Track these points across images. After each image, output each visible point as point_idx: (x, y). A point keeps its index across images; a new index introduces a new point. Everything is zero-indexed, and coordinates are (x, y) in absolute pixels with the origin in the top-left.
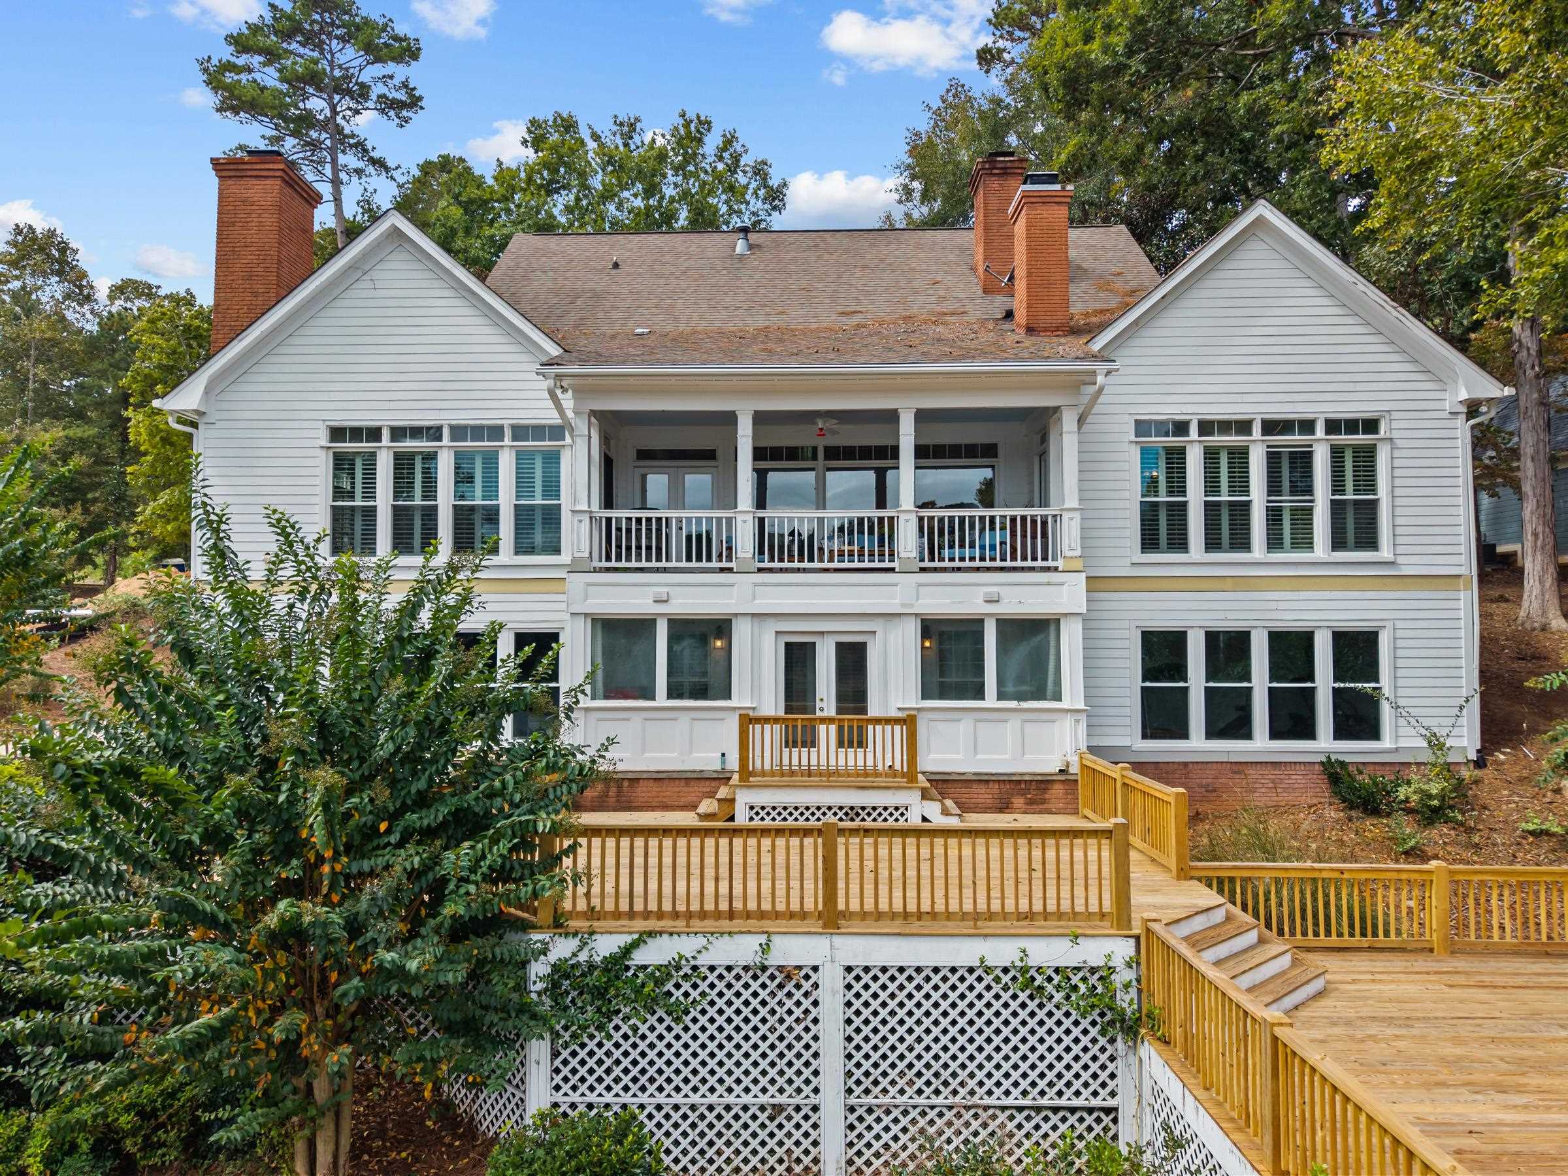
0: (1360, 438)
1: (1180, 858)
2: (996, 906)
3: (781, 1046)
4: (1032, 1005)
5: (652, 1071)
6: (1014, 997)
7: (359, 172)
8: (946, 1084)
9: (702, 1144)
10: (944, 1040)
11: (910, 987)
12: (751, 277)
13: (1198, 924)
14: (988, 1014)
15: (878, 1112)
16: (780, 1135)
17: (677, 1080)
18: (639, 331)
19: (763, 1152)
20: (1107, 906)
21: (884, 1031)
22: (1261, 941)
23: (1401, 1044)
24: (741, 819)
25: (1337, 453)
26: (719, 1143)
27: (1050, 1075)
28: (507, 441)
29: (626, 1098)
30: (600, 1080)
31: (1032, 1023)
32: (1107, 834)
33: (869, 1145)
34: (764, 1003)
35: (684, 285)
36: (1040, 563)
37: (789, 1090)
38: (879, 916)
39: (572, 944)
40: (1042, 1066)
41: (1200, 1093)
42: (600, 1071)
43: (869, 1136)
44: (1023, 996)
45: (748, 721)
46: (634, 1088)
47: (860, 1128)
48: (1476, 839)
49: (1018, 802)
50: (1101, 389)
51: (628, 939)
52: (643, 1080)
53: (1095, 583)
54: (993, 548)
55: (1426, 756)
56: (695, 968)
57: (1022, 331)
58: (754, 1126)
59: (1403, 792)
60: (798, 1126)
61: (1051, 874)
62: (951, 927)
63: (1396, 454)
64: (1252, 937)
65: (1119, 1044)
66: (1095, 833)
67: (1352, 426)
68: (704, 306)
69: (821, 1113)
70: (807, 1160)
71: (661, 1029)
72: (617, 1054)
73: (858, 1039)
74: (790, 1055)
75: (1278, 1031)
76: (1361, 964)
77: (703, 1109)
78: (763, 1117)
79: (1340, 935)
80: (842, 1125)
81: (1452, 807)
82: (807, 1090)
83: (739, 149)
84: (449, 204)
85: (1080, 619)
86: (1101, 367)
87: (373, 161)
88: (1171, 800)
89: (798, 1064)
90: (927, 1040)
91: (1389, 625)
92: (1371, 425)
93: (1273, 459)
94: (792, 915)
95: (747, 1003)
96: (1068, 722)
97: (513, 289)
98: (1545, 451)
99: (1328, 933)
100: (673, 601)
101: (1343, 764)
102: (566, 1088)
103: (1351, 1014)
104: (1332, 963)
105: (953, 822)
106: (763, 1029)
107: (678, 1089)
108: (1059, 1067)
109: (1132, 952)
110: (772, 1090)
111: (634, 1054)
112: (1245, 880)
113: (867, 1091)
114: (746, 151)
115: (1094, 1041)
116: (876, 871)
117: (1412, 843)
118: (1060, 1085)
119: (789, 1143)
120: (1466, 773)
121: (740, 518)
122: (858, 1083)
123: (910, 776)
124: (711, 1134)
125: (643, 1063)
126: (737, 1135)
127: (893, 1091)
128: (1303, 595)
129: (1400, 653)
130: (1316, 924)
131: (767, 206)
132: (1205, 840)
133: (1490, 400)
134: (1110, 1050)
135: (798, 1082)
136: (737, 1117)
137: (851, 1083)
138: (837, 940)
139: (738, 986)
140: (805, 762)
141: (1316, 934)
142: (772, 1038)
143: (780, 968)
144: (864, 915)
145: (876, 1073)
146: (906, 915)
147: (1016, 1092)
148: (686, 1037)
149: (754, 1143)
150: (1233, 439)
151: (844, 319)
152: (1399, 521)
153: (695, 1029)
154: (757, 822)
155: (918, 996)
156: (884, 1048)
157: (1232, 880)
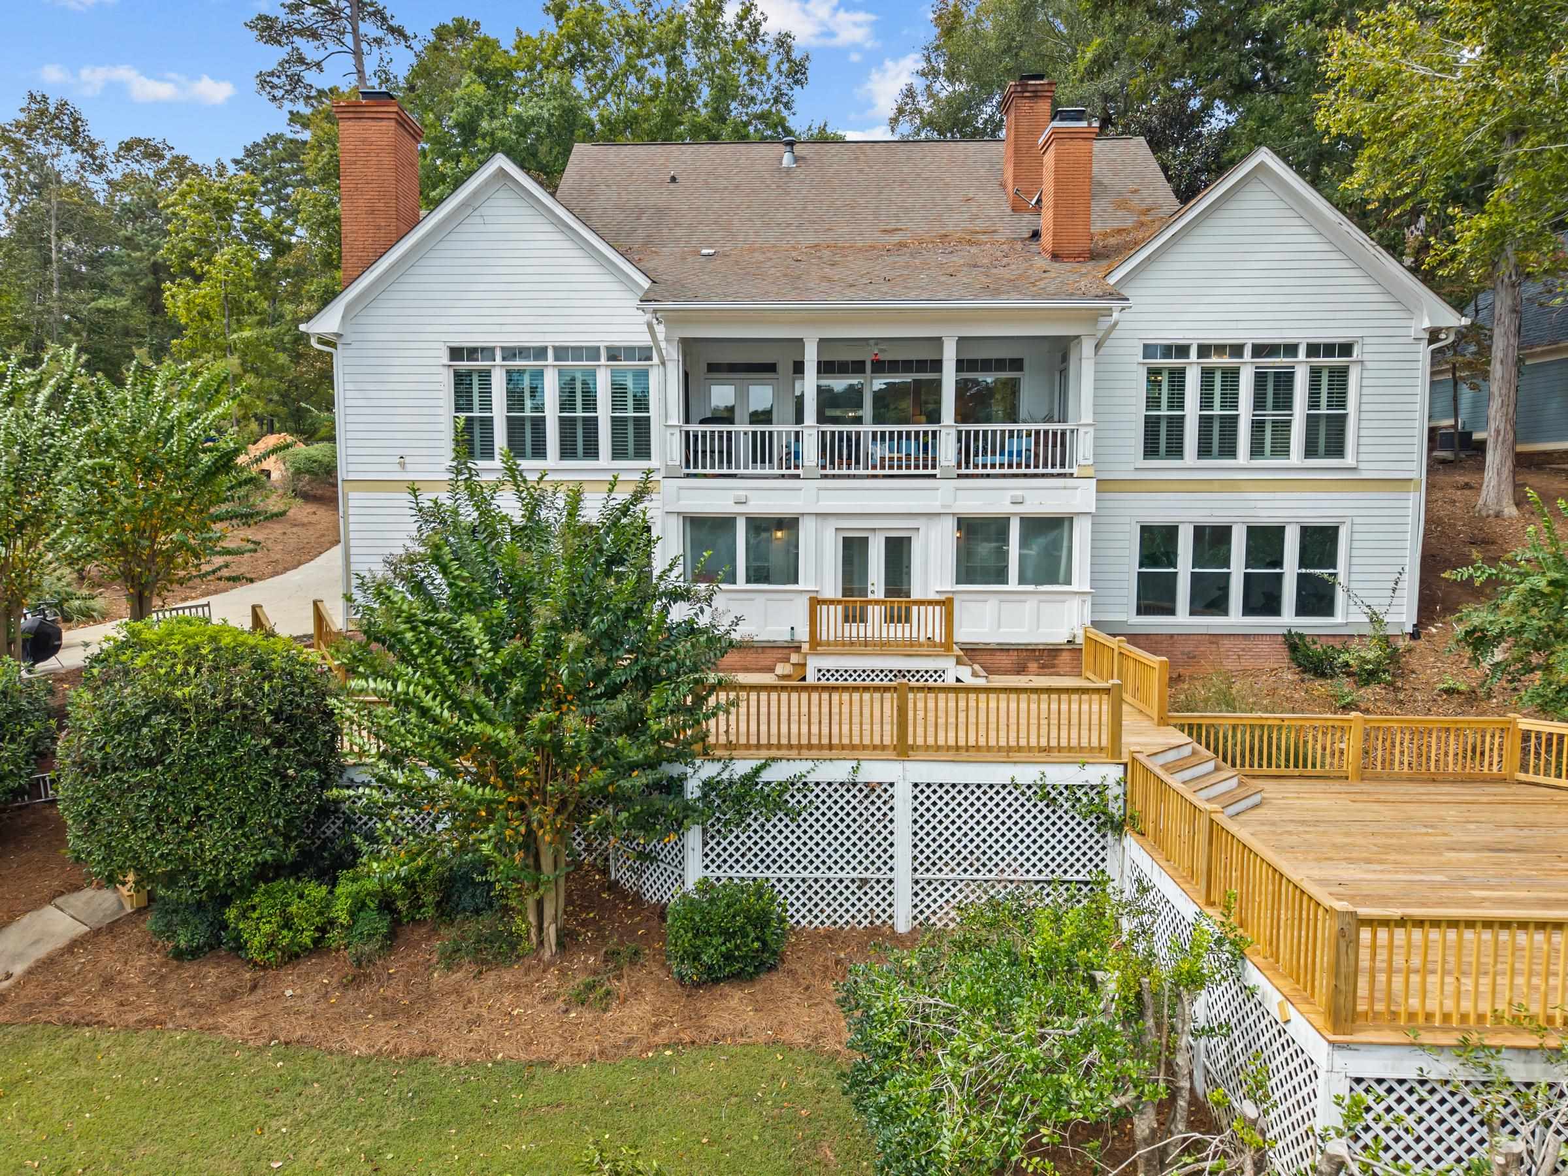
0: (1337, 361)
1: (1161, 708)
2: (1023, 742)
3: (867, 839)
4: (1047, 811)
5: (774, 855)
6: (1035, 805)
7: (378, 41)
8: (984, 865)
9: (810, 905)
10: (984, 835)
11: (959, 798)
12: (798, 191)
13: (1171, 756)
14: (1016, 817)
15: (935, 884)
16: (865, 899)
17: (792, 862)
18: (705, 251)
19: (853, 911)
20: (1104, 743)
21: (940, 828)
22: (1217, 769)
23: (1307, 836)
24: (811, 679)
25: (1315, 373)
26: (822, 905)
27: (1059, 860)
28: (603, 361)
29: (756, 874)
30: (737, 861)
31: (1047, 824)
32: (1107, 691)
33: (928, 906)
34: (854, 808)
35: (738, 200)
36: (1058, 470)
37: (872, 868)
38: (938, 748)
39: (718, 767)
40: (1053, 853)
41: (1163, 863)
42: (737, 855)
43: (928, 901)
44: (1041, 805)
45: (816, 603)
46: (762, 867)
47: (922, 895)
48: (1401, 696)
49: (1033, 666)
50: (1116, 324)
51: (759, 763)
52: (768, 861)
53: (1104, 485)
54: (1019, 454)
55: (1368, 630)
56: (805, 784)
57: (1048, 256)
58: (847, 893)
59: (1345, 657)
60: (878, 893)
61: (1064, 721)
62: (990, 756)
63: (1365, 374)
64: (1210, 766)
65: (1109, 837)
66: (1097, 691)
67: (1330, 350)
68: (758, 223)
69: (895, 884)
70: (884, 917)
71: (781, 826)
72: (750, 843)
73: (922, 834)
74: (873, 845)
75: (1213, 816)
76: (1291, 786)
77: (811, 882)
78: (853, 887)
79: (1278, 766)
80: (910, 892)
81: (1384, 671)
82: (885, 869)
83: (759, 17)
84: (473, 82)
85: (1089, 518)
86: (1116, 305)
87: (392, 30)
88: (1156, 666)
89: (879, 851)
90: (972, 835)
91: (1348, 521)
92: (1346, 349)
93: (1260, 378)
94: (875, 747)
95: (842, 808)
96: (1075, 602)
97: (582, 205)
98: (1513, 354)
99: (1269, 765)
100: (751, 503)
101: (1301, 636)
102: (713, 867)
103: (1277, 818)
104: (1270, 787)
105: (981, 682)
106: (854, 827)
107: (793, 868)
108: (1065, 854)
109: (1122, 775)
110: (860, 868)
111: (762, 843)
112: (1208, 727)
113: (928, 870)
114: (765, 19)
115: (1091, 836)
116: (925, 719)
117: (1348, 700)
118: (1066, 866)
119: (872, 905)
120: (1402, 644)
121: (806, 432)
122: (922, 864)
123: (947, 646)
124: (816, 899)
125: (768, 850)
126: (835, 899)
127: (946, 870)
128: (1279, 495)
129: (1355, 544)
130: (1261, 759)
131: (790, 81)
132: (1183, 697)
133: (1448, 328)
134: (1102, 842)
135: (879, 863)
136: (835, 887)
137: (916, 864)
138: (908, 765)
139: (836, 796)
140: (862, 634)
141: (1260, 766)
142: (860, 833)
143: (867, 784)
144: (927, 748)
145: (934, 858)
146: (958, 748)
147: (1034, 871)
148: (799, 832)
149: (847, 905)
150: (1226, 361)
151: (887, 237)
152: (1363, 433)
153: (805, 826)
154: (823, 682)
155: (965, 804)
156: (941, 840)
157: (1200, 726)
